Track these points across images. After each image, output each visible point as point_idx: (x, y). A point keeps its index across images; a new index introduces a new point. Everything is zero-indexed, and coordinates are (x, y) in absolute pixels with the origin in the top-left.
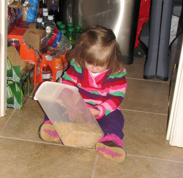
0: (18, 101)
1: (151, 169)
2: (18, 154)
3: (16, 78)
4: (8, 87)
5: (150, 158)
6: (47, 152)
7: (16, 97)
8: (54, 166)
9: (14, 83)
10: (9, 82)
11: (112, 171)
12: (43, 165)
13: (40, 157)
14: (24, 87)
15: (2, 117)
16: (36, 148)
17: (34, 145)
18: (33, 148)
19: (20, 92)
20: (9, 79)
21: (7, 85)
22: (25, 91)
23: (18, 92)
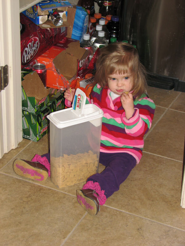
0: (34, 133)
1: (141, 232)
2: (8, 195)
3: (31, 110)
4: (24, 117)
5: (149, 219)
6: (39, 196)
7: (32, 128)
8: (38, 214)
9: (30, 114)
10: (24, 112)
11: (97, 228)
12: (27, 211)
13: (29, 201)
14: (41, 118)
15: (12, 149)
16: (30, 190)
17: (30, 187)
18: (28, 190)
19: (36, 124)
20: (25, 109)
21: (23, 115)
22: (42, 123)
23: (34, 124)
